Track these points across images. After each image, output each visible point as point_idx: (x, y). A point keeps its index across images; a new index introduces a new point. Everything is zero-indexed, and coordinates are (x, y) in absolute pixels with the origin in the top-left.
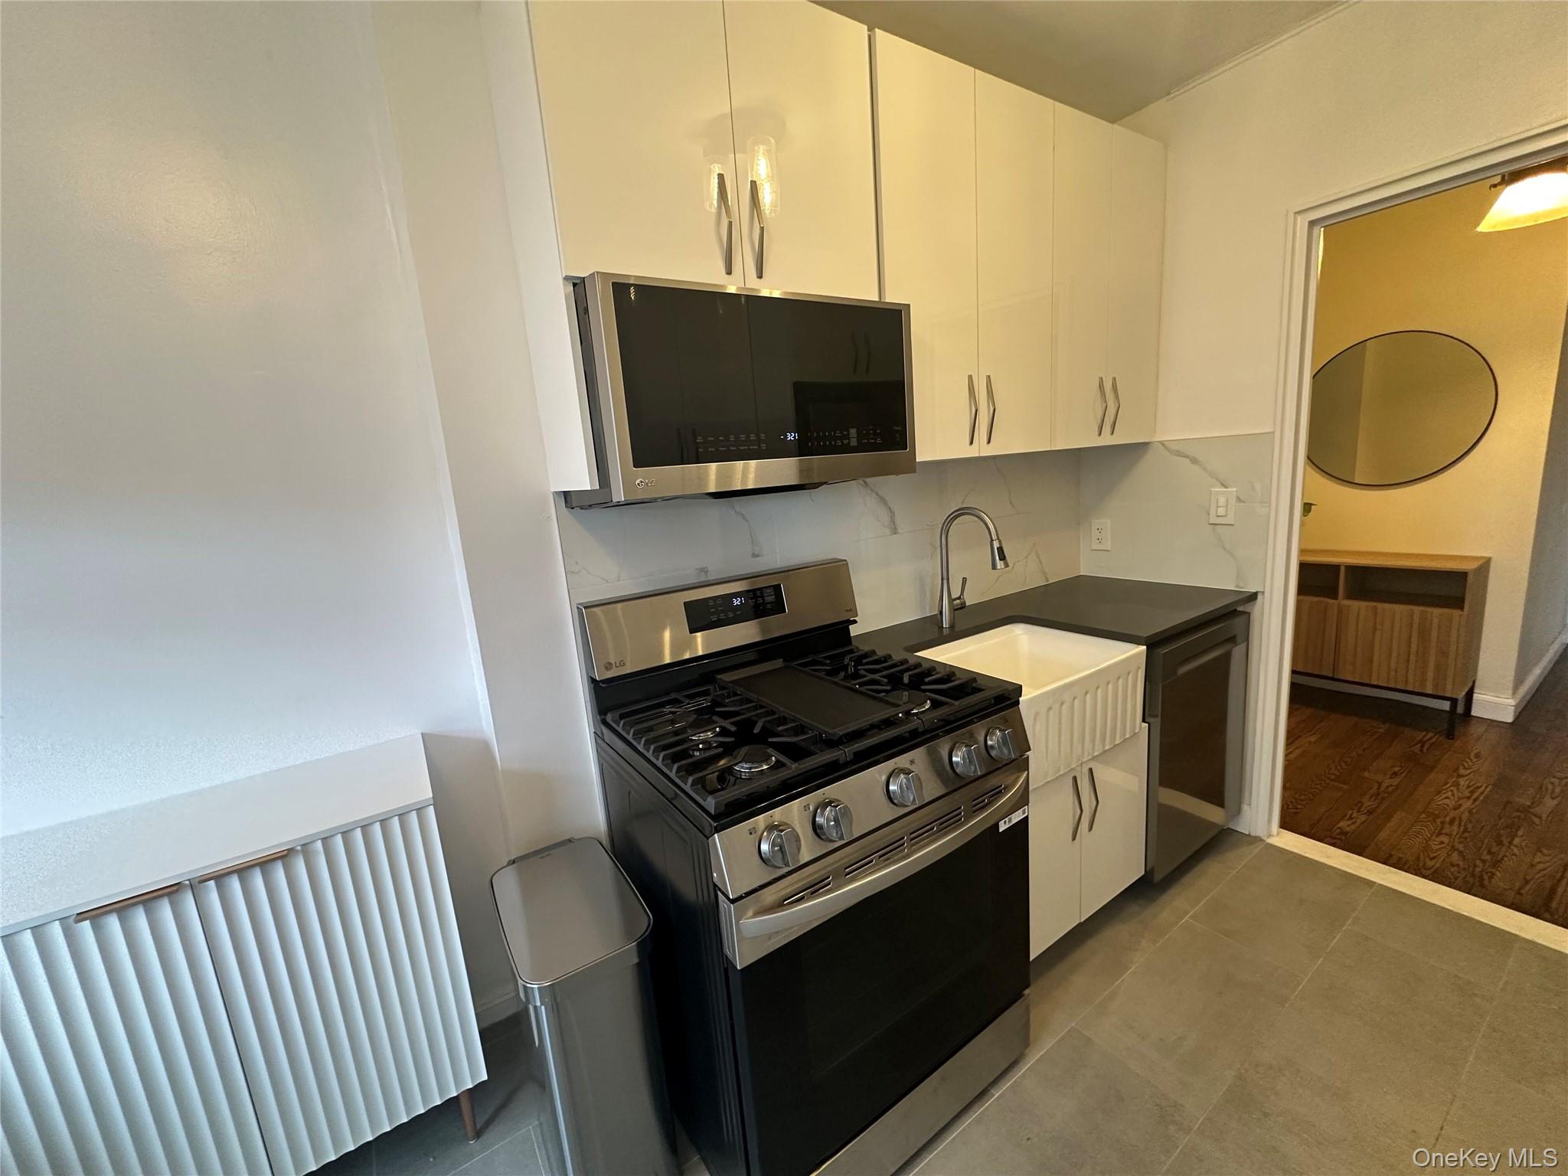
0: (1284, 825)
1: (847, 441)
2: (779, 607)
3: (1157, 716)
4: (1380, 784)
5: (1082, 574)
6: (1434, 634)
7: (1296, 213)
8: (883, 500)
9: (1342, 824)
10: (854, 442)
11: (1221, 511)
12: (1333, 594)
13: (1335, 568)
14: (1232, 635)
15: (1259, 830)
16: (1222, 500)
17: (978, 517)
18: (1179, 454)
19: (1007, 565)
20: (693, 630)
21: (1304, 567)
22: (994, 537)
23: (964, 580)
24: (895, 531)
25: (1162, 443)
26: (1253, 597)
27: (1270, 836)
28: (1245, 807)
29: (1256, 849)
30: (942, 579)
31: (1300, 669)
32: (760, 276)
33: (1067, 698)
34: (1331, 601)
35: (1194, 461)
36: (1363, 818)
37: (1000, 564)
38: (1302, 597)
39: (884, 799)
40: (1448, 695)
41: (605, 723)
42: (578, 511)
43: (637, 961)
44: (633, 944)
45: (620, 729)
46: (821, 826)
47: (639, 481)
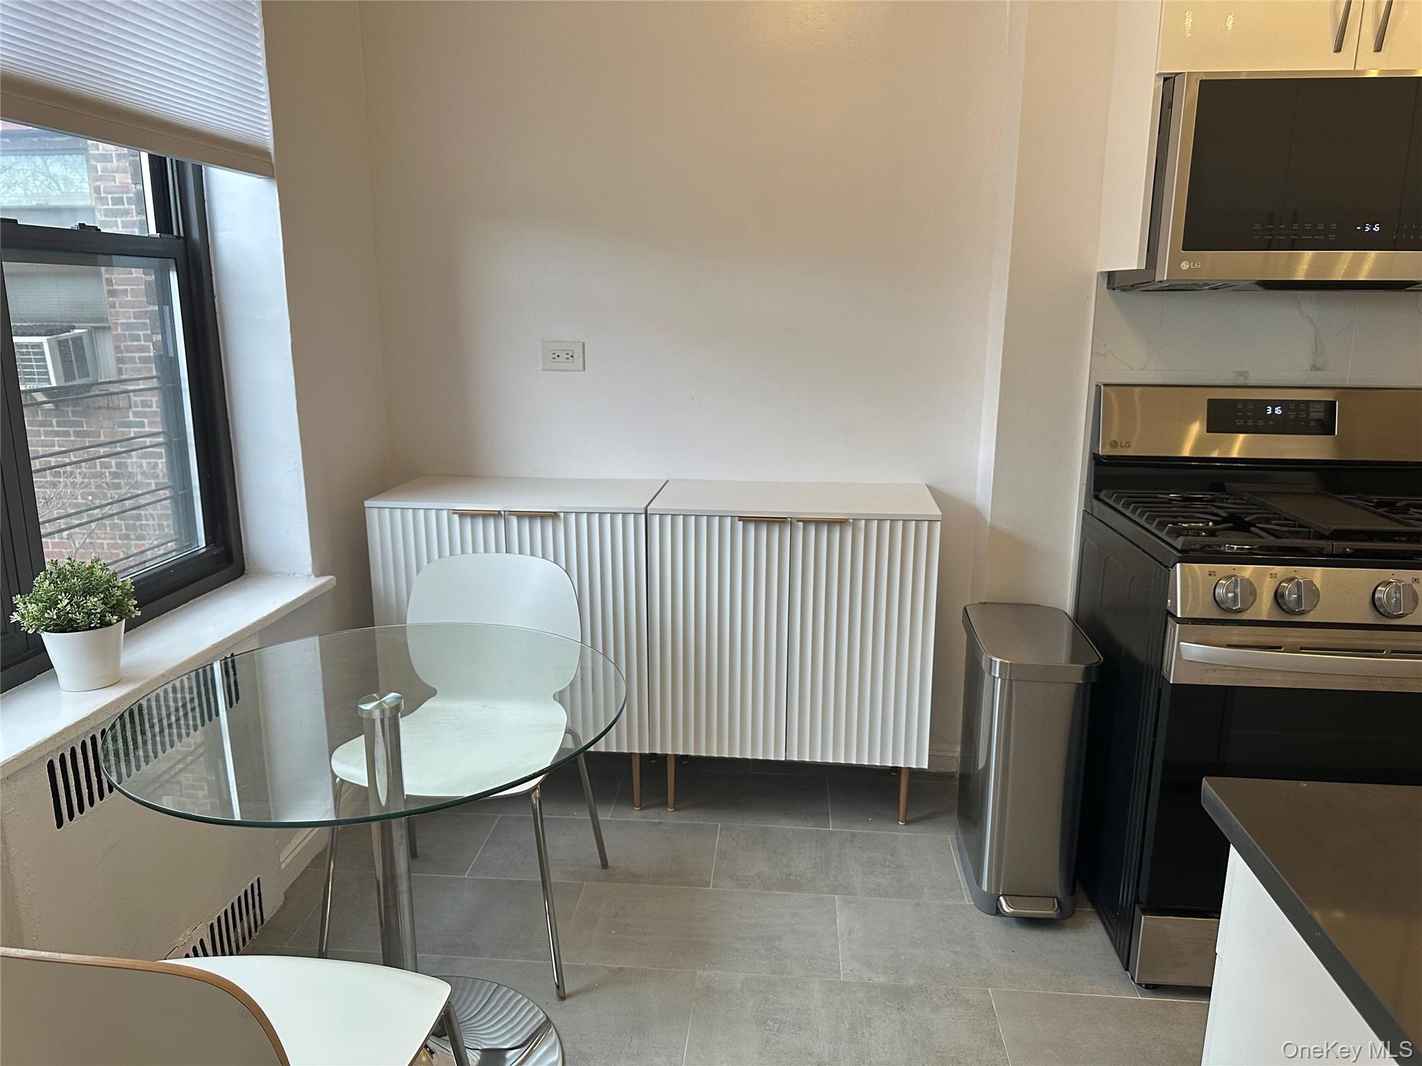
2: (1326, 427)
20: (1210, 430)
32: (1379, 49)
39: (1365, 603)
41: (1097, 497)
42: (1118, 292)
43: (1081, 682)
44: (1082, 666)
45: (1111, 502)
46: (1282, 596)
47: (1185, 265)
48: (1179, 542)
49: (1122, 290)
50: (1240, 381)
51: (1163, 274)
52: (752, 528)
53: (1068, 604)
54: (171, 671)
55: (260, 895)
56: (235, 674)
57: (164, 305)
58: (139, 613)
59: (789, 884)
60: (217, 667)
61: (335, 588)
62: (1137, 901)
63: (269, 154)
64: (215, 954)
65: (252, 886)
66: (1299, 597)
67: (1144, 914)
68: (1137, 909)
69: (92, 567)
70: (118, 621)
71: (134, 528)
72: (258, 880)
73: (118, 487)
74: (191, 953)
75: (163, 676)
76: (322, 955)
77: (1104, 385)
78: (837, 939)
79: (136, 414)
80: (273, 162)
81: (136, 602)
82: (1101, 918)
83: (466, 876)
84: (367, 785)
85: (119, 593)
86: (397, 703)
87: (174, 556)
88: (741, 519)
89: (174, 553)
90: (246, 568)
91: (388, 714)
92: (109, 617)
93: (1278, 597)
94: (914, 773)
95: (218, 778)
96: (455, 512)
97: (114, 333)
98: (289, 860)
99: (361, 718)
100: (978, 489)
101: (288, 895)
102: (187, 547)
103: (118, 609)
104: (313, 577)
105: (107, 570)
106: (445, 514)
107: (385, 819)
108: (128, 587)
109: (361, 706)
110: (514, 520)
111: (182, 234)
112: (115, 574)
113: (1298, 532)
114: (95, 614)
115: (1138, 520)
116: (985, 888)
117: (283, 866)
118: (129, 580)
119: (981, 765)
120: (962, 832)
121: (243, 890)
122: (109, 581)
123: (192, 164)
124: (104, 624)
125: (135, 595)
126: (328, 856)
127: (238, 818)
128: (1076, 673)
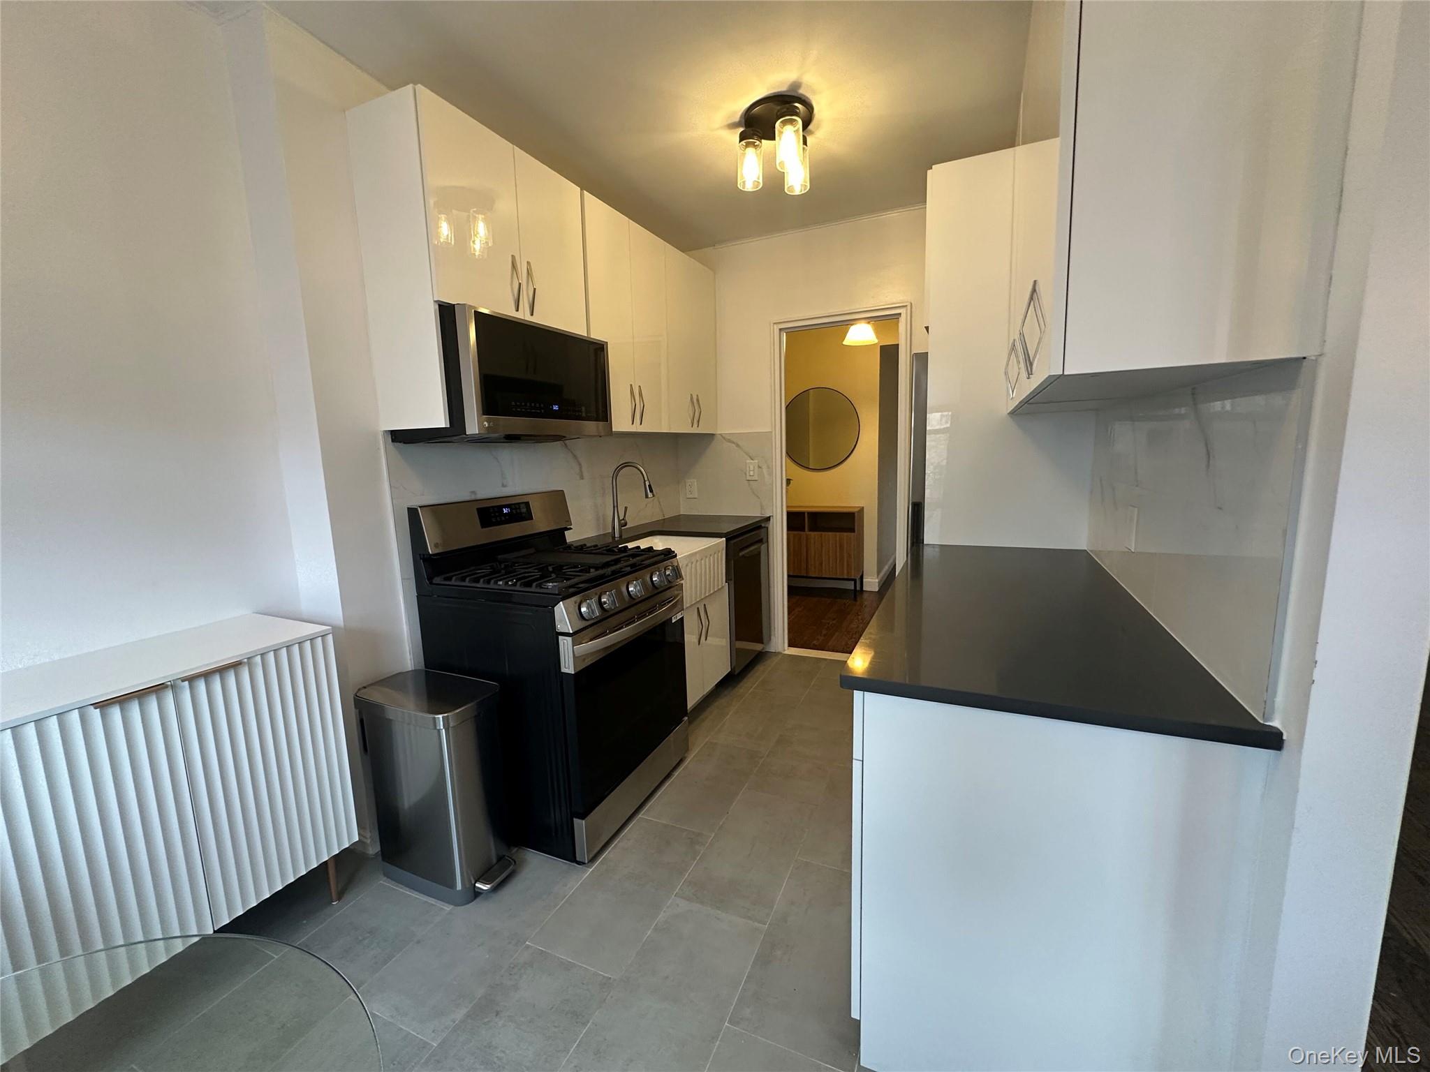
0: (790, 645)
1: (580, 414)
2: (530, 516)
3: (731, 580)
4: (829, 624)
5: (682, 513)
6: (845, 546)
7: (775, 323)
8: (575, 457)
9: (815, 642)
10: (583, 414)
11: (752, 473)
12: (803, 530)
13: (803, 513)
14: (760, 538)
15: (780, 649)
16: (752, 468)
17: (636, 467)
18: (729, 441)
19: (654, 496)
20: (482, 527)
21: (790, 514)
22: (646, 479)
23: (626, 508)
24: (582, 478)
25: (721, 435)
26: (768, 519)
27: (784, 650)
28: (772, 637)
29: (780, 656)
30: (614, 507)
31: (791, 574)
32: (532, 315)
33: (693, 560)
34: (802, 533)
35: (738, 445)
36: (822, 638)
37: (650, 495)
38: (790, 532)
40: (853, 577)
41: (432, 583)
42: (401, 444)
47: (485, 424)
51: (473, 429)
62: (573, 815)
67: (583, 818)
68: (575, 819)
77: (420, 507)
88: (96, 706)
93: (603, 604)
116: (459, 888)
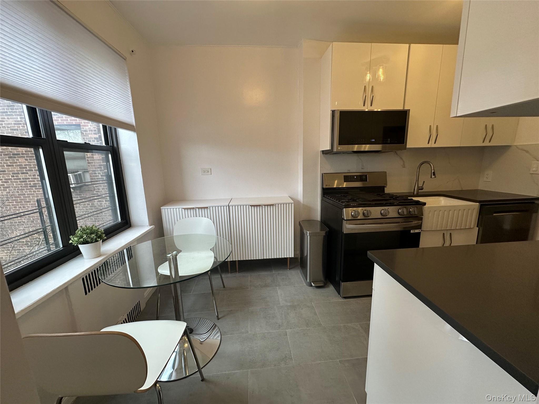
1: (387, 142)
2: (366, 180)
5: (478, 189)
8: (401, 158)
10: (389, 142)
11: (535, 169)
16: (536, 165)
17: (429, 164)
18: (522, 150)
20: (344, 182)
22: (432, 169)
23: (424, 182)
24: (404, 167)
25: (516, 146)
30: (416, 181)
32: (371, 107)
35: (527, 152)
37: (433, 177)
39: (380, 214)
41: (324, 197)
42: (324, 155)
43: (325, 235)
44: (325, 232)
45: (327, 197)
46: (364, 213)
47: (339, 148)
48: (344, 204)
49: (326, 154)
50: (349, 172)
51: (335, 150)
52: (253, 207)
53: (319, 219)
54: (115, 252)
55: (140, 305)
56: (131, 251)
57: (108, 162)
58: (106, 238)
59: (266, 286)
60: (125, 251)
61: (154, 228)
62: (340, 280)
63: (134, 126)
64: (129, 322)
65: (138, 303)
66: (368, 213)
67: (342, 282)
68: (341, 281)
69: (92, 227)
70: (100, 240)
71: (97, 219)
72: (139, 301)
73: (92, 209)
74: (123, 322)
75: (113, 253)
76: (157, 319)
77: (324, 173)
78: (278, 296)
79: (96, 192)
80: (135, 128)
81: (105, 235)
82: (332, 284)
83: (191, 294)
84: (170, 275)
85: (100, 233)
86: (176, 254)
87: (112, 224)
88: (250, 206)
89: (112, 223)
90: (132, 225)
91: (174, 257)
92: (98, 239)
93: (364, 214)
94: (291, 258)
95: (126, 277)
96: (183, 208)
97: (90, 172)
98: (146, 295)
99: (167, 258)
100: (299, 196)
101: (146, 304)
102: (116, 221)
103: (100, 237)
104: (149, 226)
105: (97, 227)
106: (180, 209)
107: (175, 283)
108: (102, 232)
109: (167, 255)
110: (197, 209)
111: (112, 145)
112: (99, 228)
113: (365, 201)
114: (94, 239)
115: (334, 200)
116: (308, 281)
117: (145, 297)
118: (103, 230)
119: (305, 255)
120: (302, 270)
121: (135, 304)
122: (97, 230)
123: (114, 128)
124: (96, 241)
125: (104, 233)
126: (158, 293)
127: (132, 286)
128: (323, 233)
